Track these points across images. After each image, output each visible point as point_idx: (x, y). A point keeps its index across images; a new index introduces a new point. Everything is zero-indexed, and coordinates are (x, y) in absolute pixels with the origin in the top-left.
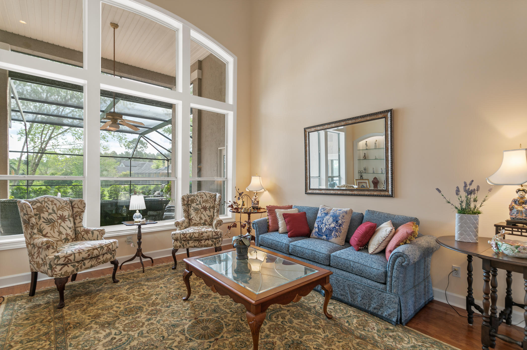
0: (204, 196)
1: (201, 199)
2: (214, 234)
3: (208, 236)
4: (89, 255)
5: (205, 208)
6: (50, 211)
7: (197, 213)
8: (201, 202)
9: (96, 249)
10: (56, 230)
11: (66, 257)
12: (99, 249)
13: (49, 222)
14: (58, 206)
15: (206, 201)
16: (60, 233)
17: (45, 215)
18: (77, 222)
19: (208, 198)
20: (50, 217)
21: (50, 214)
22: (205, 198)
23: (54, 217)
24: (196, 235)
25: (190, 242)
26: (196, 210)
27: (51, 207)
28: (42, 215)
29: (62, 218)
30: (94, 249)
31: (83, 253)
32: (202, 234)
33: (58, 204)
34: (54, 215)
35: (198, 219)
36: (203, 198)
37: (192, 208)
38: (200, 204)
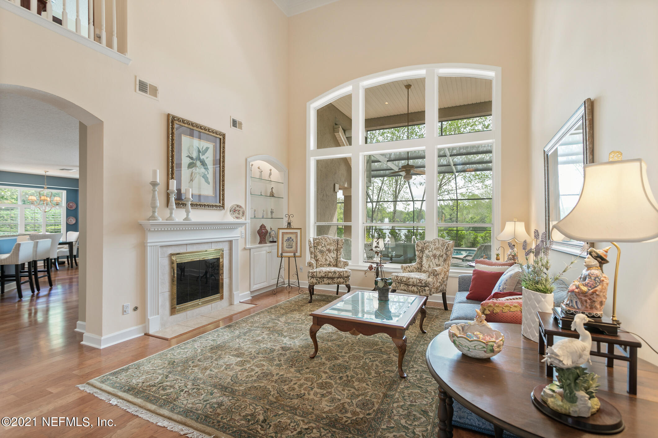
0: (437, 244)
1: (434, 246)
2: (418, 281)
3: (413, 283)
4: (325, 275)
5: (435, 256)
6: (323, 245)
7: (428, 260)
8: (433, 249)
9: (331, 272)
10: (324, 257)
11: (312, 273)
12: (333, 273)
13: (321, 252)
14: (328, 242)
15: (437, 249)
16: (326, 260)
17: (320, 247)
18: (339, 254)
19: (440, 245)
20: (322, 249)
21: (322, 247)
22: (437, 245)
23: (324, 249)
24: (405, 279)
25: (402, 285)
26: (428, 257)
27: (324, 243)
28: (318, 247)
29: (329, 251)
30: (329, 272)
31: (322, 273)
32: (409, 278)
33: (329, 241)
34: (324, 248)
35: (427, 266)
36: (435, 245)
37: (425, 255)
38: (432, 251)
